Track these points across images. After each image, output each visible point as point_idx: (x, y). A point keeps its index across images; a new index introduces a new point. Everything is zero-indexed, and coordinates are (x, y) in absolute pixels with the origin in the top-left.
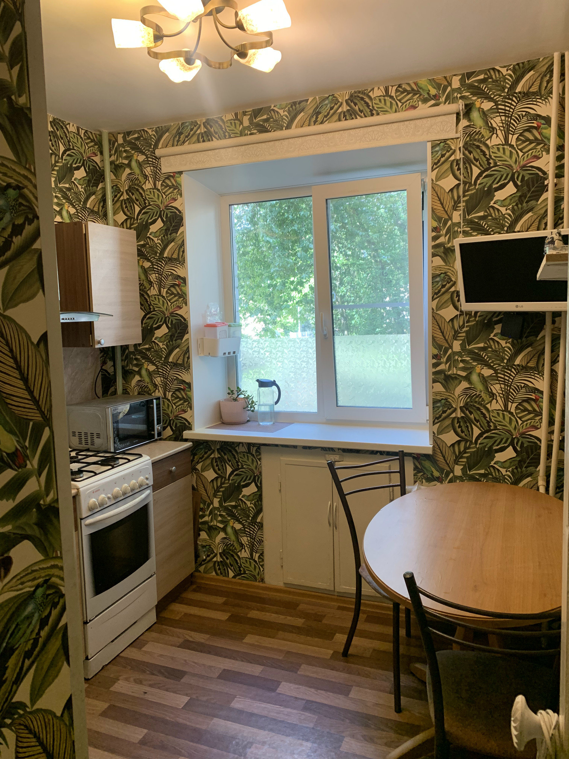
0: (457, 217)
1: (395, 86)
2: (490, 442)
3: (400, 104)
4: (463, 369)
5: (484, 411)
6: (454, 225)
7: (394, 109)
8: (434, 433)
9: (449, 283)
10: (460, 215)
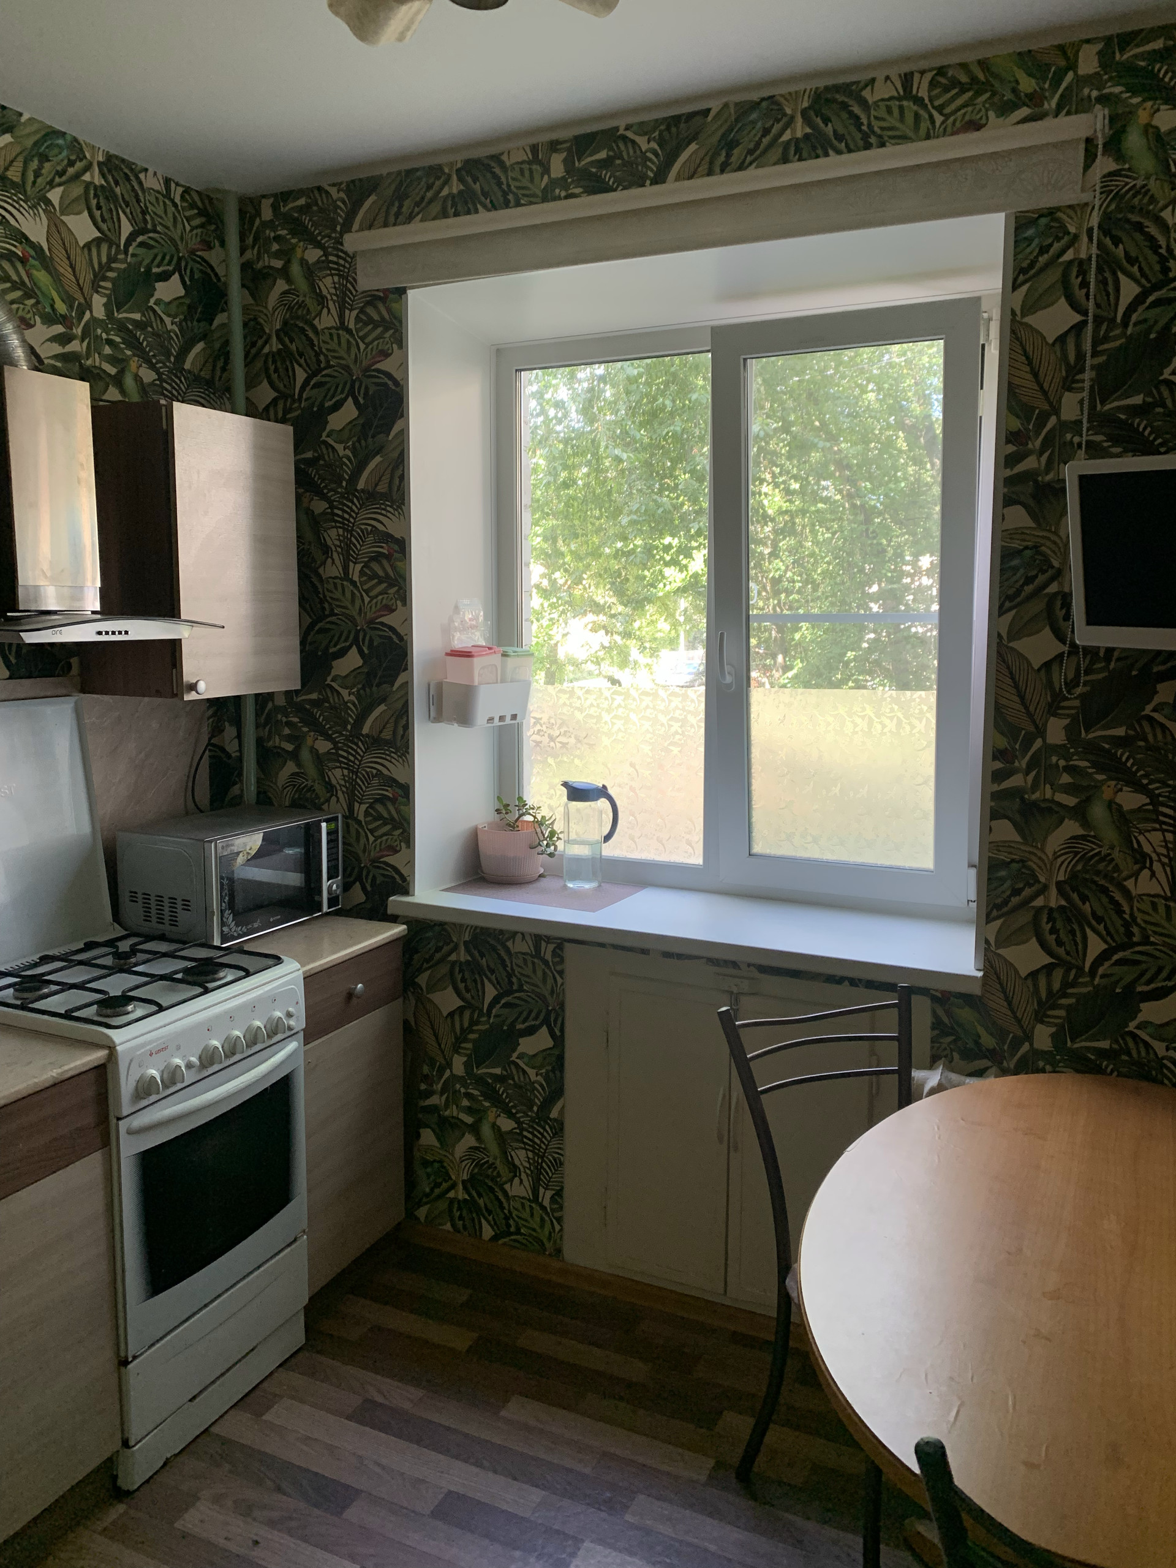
0: (1071, 406)
1: (931, 70)
2: (1128, 974)
3: (939, 119)
4: (1068, 789)
5: (1118, 896)
6: (1063, 426)
7: (923, 131)
8: (987, 942)
9: (1044, 572)
10: (1081, 402)
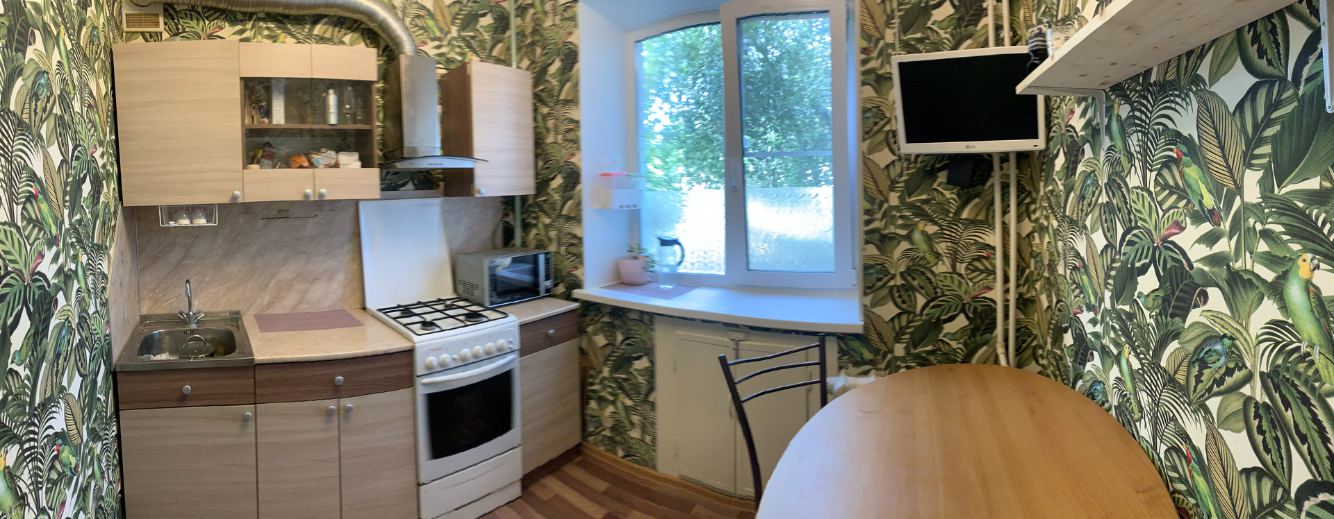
0: (890, 36)
2: (937, 312)
4: (903, 227)
6: (887, 45)
8: (865, 306)
9: (883, 120)
10: (894, 34)
